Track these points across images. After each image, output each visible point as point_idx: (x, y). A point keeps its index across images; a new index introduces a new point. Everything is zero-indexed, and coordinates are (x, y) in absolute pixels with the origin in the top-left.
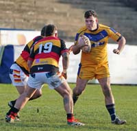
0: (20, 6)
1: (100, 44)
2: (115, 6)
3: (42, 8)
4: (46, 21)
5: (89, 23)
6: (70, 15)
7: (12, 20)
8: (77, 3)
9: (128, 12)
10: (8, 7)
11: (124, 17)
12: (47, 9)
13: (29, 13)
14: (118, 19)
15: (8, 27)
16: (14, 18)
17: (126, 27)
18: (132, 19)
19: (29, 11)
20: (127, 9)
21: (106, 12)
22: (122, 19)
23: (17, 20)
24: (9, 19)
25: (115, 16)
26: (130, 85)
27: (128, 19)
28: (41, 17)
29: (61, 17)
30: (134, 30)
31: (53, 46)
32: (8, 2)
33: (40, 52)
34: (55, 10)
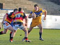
0: (15, 2)
1: (40, 15)
2: (48, 2)
3: (22, 2)
4: (24, 7)
5: (36, 9)
6: (32, 5)
7: (12, 7)
8: (34, 1)
9: (52, 4)
10: (11, 2)
11: (51, 6)
12: (24, 3)
13: (18, 4)
14: (49, 6)
15: (11, 9)
16: (13, 6)
17: (52, 9)
18: (54, 6)
19: (18, 3)
20: (52, 3)
21: (45, 4)
22: (50, 6)
23: (14, 7)
24: (11, 6)
25: (48, 5)
26: (53, 29)
27: (52, 6)
28: (22, 6)
29: (29, 6)
30: (54, 10)
31: (21, 15)
32: (11, 1)
33: (16, 17)
34: (27, 3)
